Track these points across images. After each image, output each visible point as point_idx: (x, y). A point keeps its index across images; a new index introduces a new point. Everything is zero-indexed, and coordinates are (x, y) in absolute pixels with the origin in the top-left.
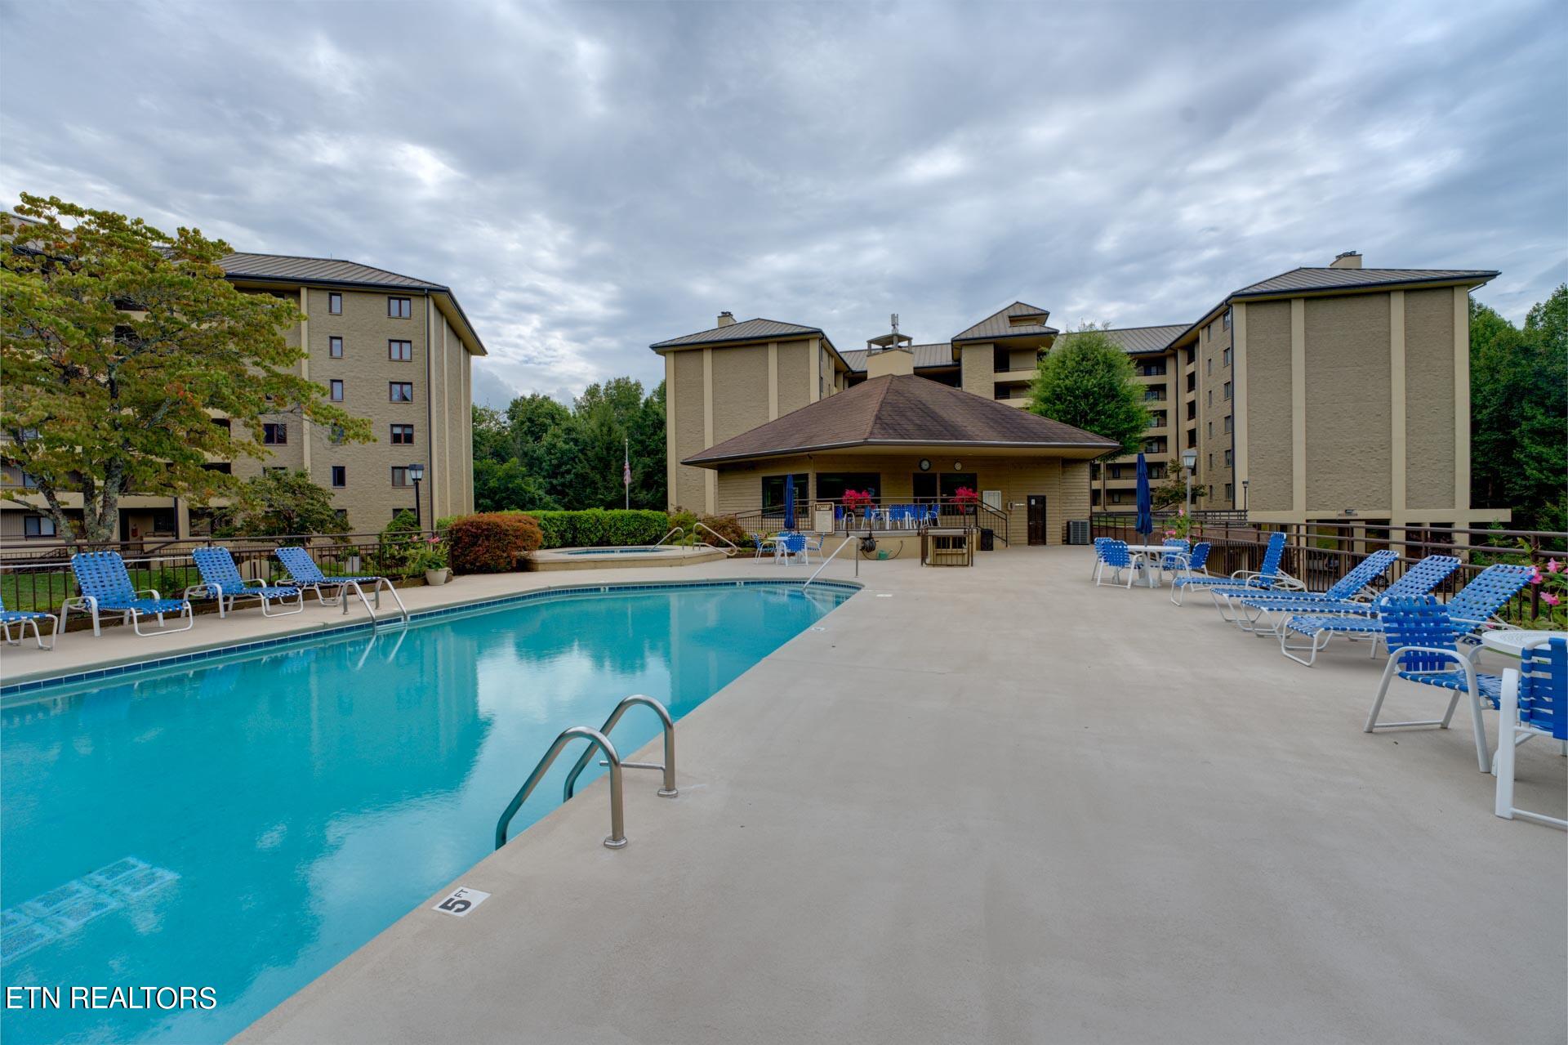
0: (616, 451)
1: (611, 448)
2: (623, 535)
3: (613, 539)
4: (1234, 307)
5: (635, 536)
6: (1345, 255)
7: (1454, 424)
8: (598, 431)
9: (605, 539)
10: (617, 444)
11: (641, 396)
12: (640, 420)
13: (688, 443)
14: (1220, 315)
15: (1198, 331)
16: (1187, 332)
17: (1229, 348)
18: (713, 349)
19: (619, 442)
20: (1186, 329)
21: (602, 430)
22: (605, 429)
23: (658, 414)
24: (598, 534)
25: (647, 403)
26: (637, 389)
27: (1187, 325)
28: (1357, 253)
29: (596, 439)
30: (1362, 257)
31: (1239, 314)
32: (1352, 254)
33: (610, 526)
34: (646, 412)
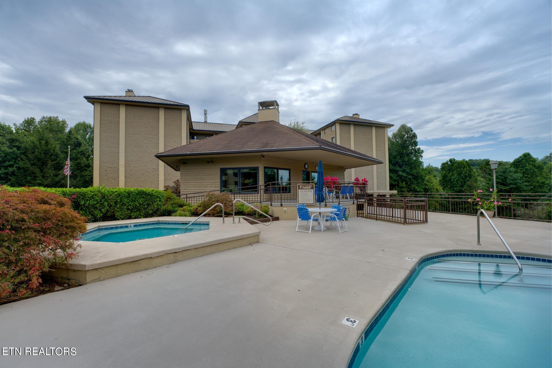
0: (51, 156)
1: (48, 154)
2: (128, 209)
3: (117, 214)
4: (336, 124)
5: (139, 210)
6: (356, 114)
7: (386, 166)
8: (37, 143)
9: (109, 214)
10: (52, 151)
11: (66, 128)
12: (66, 141)
13: (108, 153)
14: (331, 126)
15: (321, 131)
16: (314, 132)
17: (334, 137)
18: (126, 105)
19: (54, 151)
20: (314, 131)
21: (40, 143)
22: (43, 142)
23: (77, 139)
24: (103, 210)
25: (70, 132)
26: (63, 125)
27: (314, 130)
28: (358, 114)
29: (35, 147)
30: (360, 115)
31: (338, 126)
32: (357, 114)
33: (116, 203)
34: (70, 137)
